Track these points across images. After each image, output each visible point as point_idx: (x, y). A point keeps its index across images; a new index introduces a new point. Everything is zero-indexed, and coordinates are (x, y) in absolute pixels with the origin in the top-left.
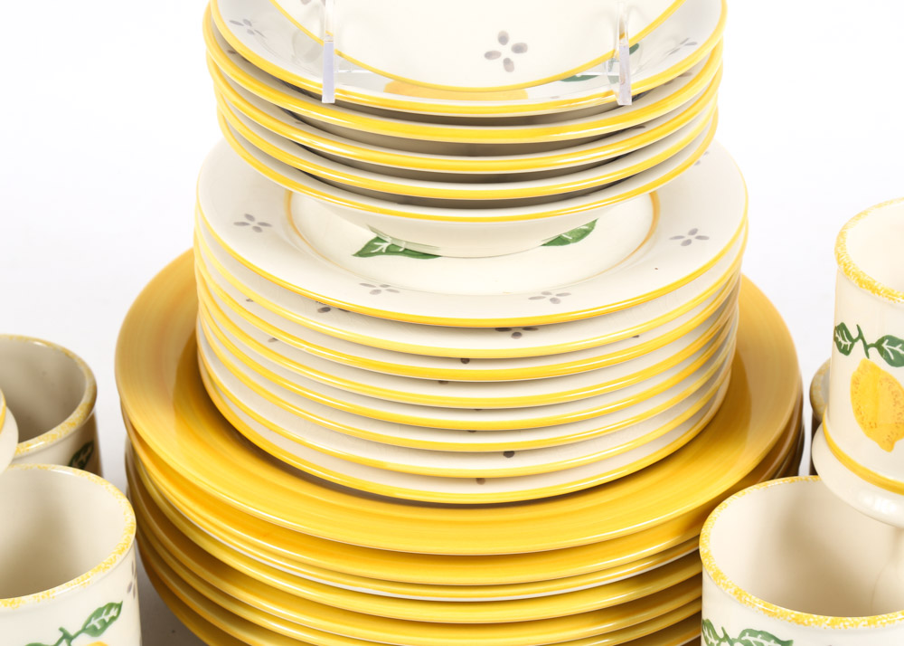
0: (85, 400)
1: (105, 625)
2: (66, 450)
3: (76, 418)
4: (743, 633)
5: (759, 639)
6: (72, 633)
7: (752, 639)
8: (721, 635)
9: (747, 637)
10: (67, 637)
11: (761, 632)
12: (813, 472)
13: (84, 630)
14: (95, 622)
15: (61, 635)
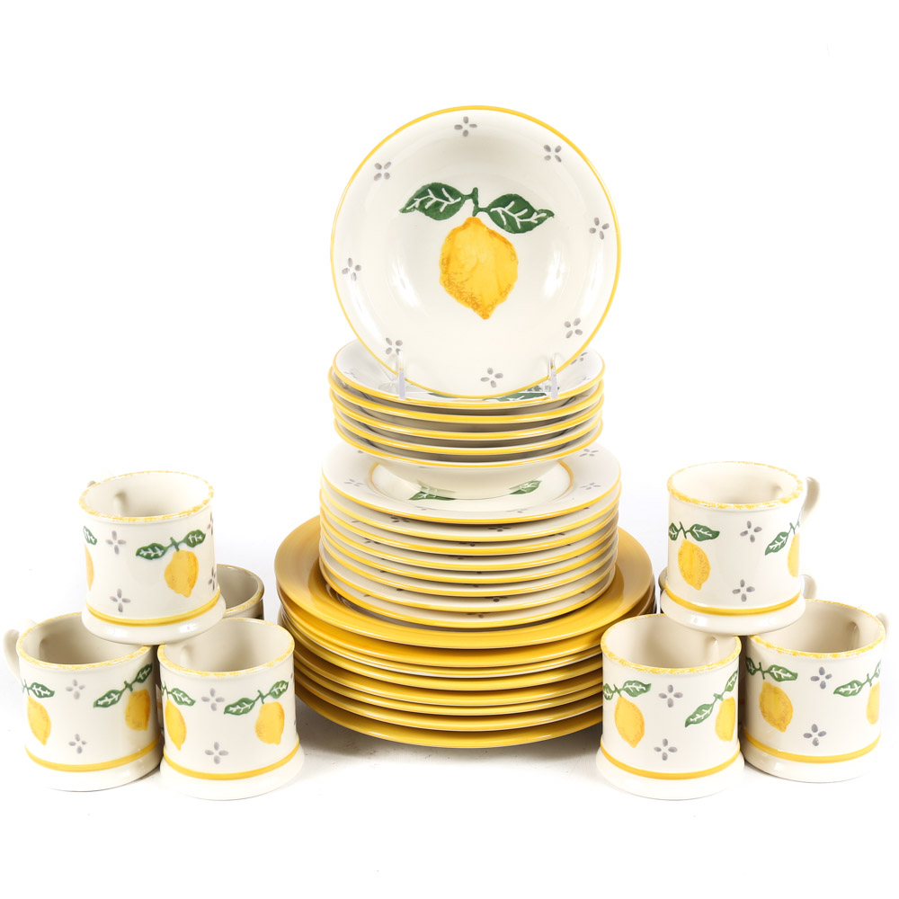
0: (259, 590)
1: (280, 693)
2: (251, 612)
3: (255, 598)
4: (625, 685)
5: (633, 686)
6: (264, 694)
7: (629, 687)
8: (613, 689)
9: (627, 686)
10: (261, 696)
11: (634, 681)
12: (662, 612)
13: (270, 693)
14: (275, 690)
15: (258, 694)
